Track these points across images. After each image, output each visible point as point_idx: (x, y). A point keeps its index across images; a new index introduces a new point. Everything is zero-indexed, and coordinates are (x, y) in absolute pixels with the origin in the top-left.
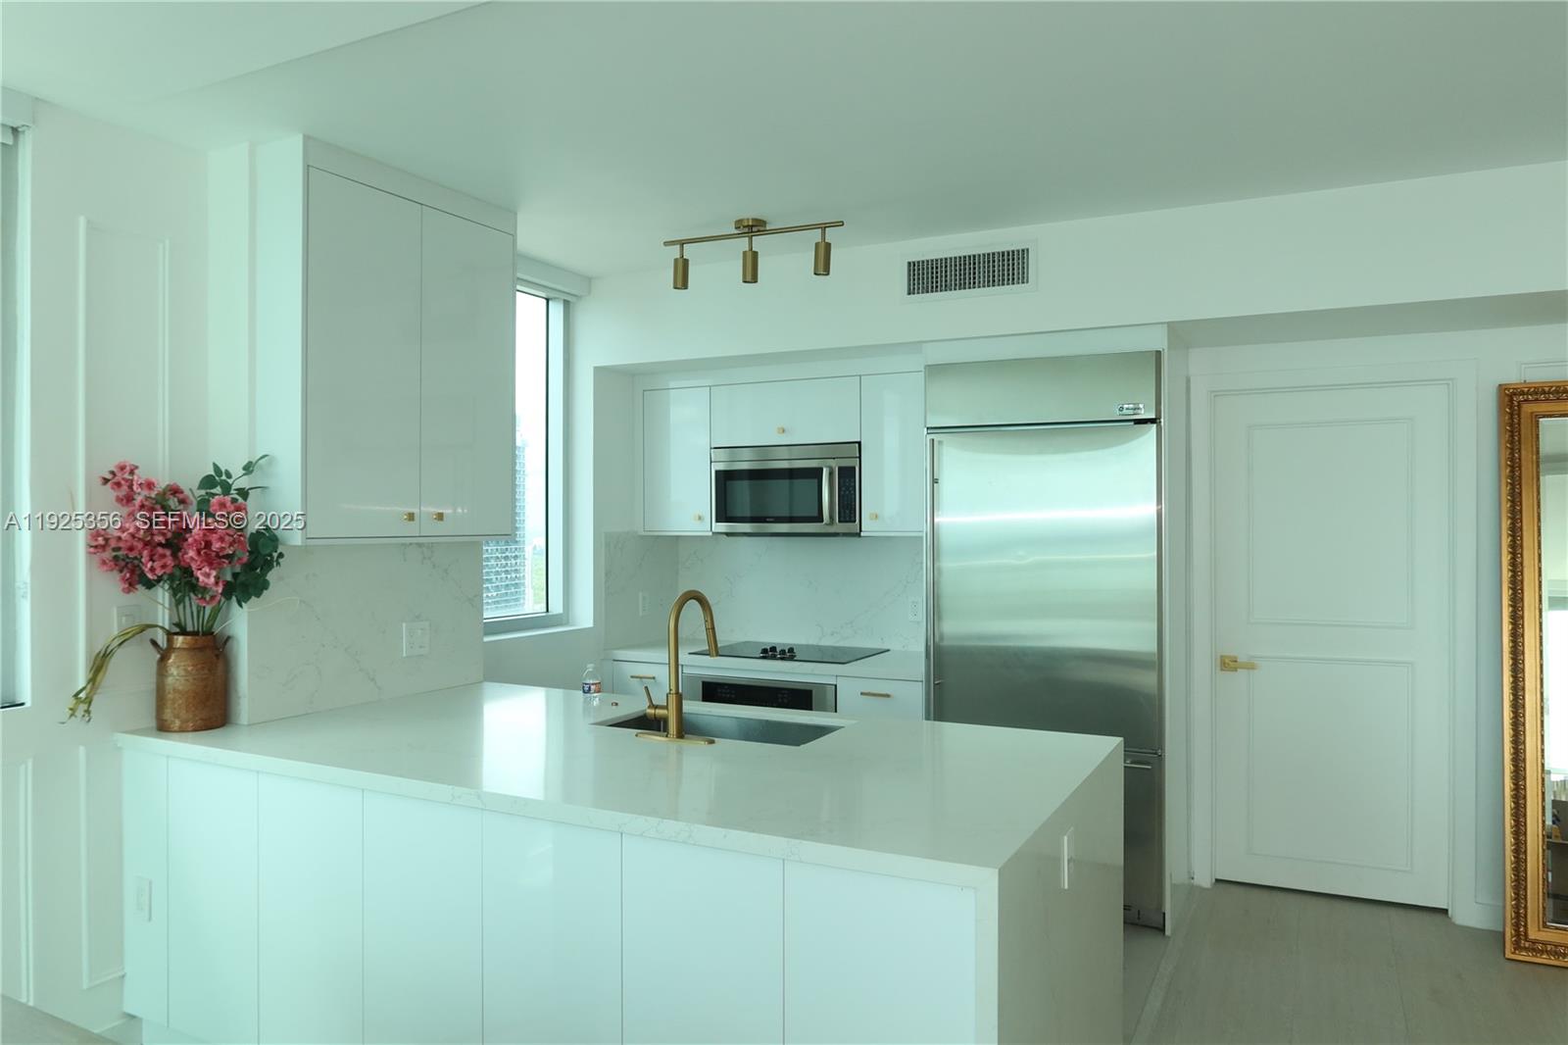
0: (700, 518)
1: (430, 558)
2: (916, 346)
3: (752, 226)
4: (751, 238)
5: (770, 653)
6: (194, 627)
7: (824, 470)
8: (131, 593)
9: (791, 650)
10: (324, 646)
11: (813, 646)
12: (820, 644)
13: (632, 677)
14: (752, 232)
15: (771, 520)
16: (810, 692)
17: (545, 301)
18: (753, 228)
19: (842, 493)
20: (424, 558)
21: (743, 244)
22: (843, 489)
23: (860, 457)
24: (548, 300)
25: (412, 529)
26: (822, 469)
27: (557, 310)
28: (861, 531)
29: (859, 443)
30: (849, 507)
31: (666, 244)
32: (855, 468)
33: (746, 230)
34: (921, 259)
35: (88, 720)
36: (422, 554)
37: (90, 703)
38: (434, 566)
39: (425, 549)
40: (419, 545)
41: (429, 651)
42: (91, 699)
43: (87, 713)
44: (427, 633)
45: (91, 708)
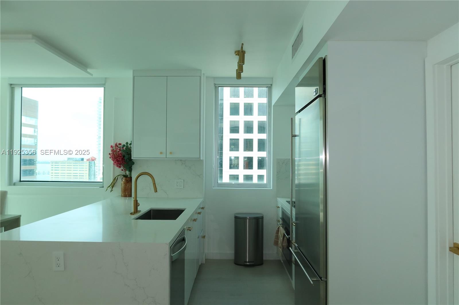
1: (184, 164)
20: (182, 164)
25: (164, 156)
35: (111, 191)
36: (182, 162)
37: (112, 188)
38: (186, 166)
39: (183, 161)
40: (181, 160)
41: (184, 187)
42: (113, 187)
43: (112, 190)
44: (183, 183)
45: (113, 189)
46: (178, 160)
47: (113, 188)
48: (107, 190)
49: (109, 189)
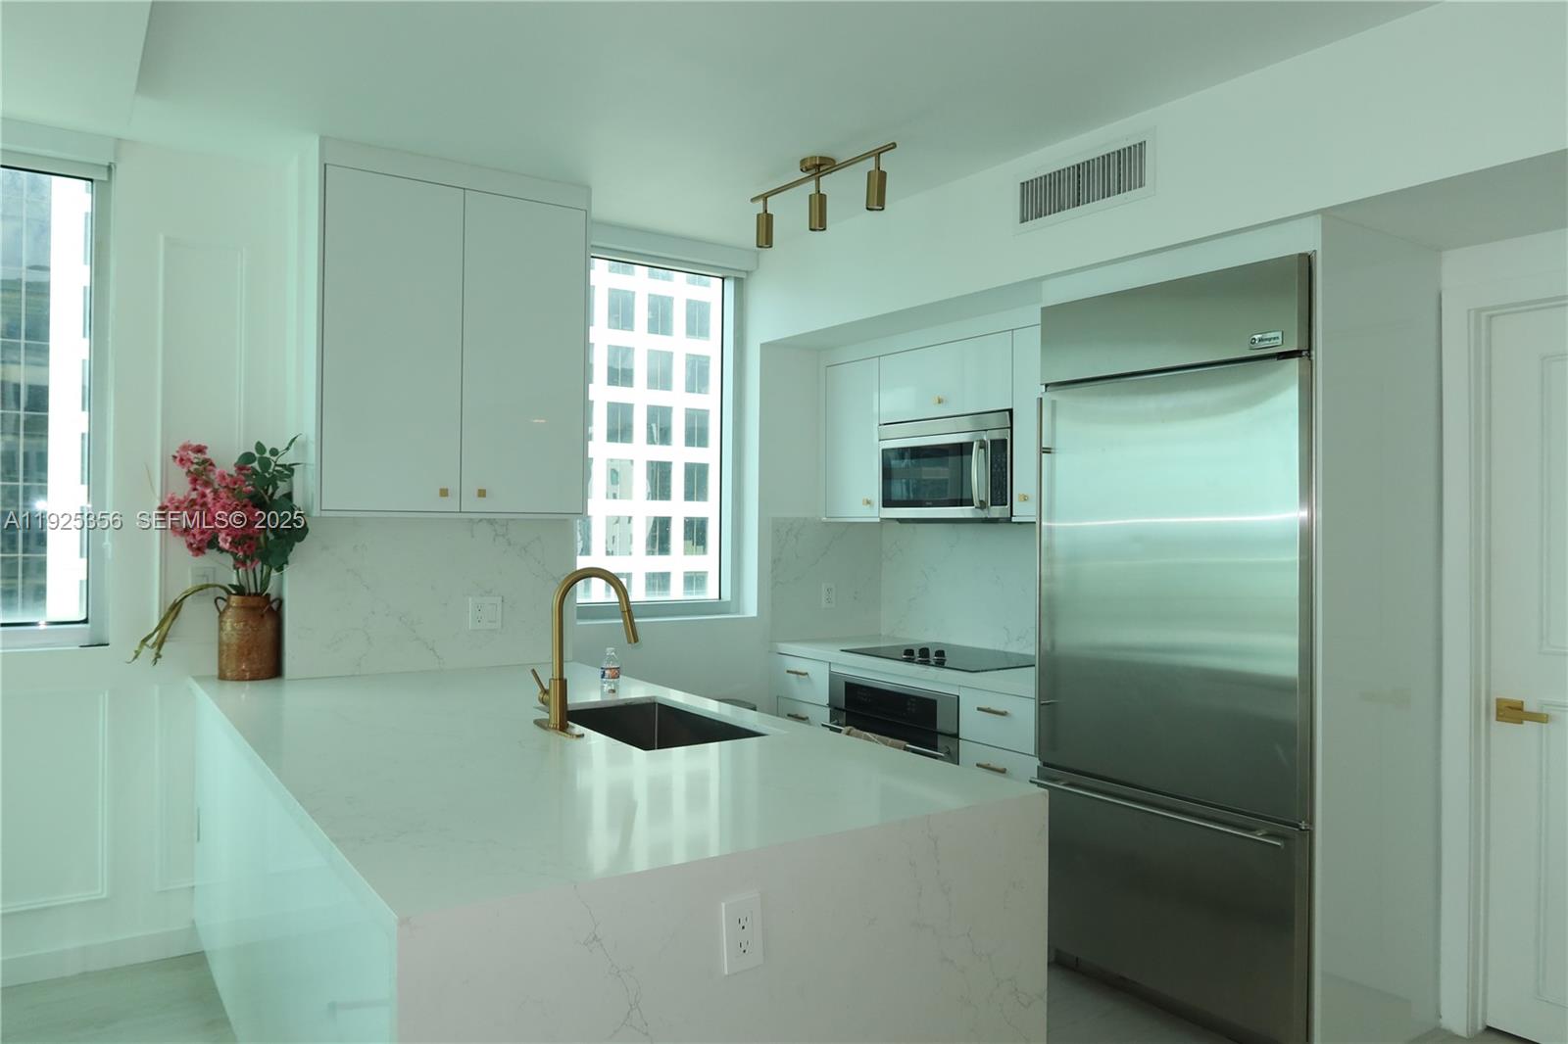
0: (868, 502)
1: (503, 536)
2: (1031, 286)
3: (820, 165)
4: (818, 180)
5: (909, 655)
6: (256, 589)
7: (975, 444)
8: (200, 557)
9: (940, 653)
10: (373, 613)
11: (999, 651)
12: (1007, 650)
13: (788, 672)
14: (819, 172)
15: (930, 504)
16: (934, 702)
17: (721, 280)
18: (819, 167)
19: (994, 470)
20: (496, 535)
21: (810, 187)
22: (996, 466)
23: (1011, 428)
24: (723, 279)
25: (450, 503)
26: (973, 443)
27: (730, 285)
28: (1012, 515)
29: (1011, 411)
30: (1000, 488)
31: (753, 200)
32: (1006, 440)
33: (813, 171)
34: (1033, 177)
35: (155, 662)
36: (495, 530)
37: (160, 648)
38: (510, 544)
39: (499, 526)
40: (491, 522)
41: (502, 626)
42: (160, 644)
43: (158, 656)
44: (499, 608)
45: (161, 653)
46: (481, 520)
47: (165, 646)
48: (136, 657)
49: (148, 653)
